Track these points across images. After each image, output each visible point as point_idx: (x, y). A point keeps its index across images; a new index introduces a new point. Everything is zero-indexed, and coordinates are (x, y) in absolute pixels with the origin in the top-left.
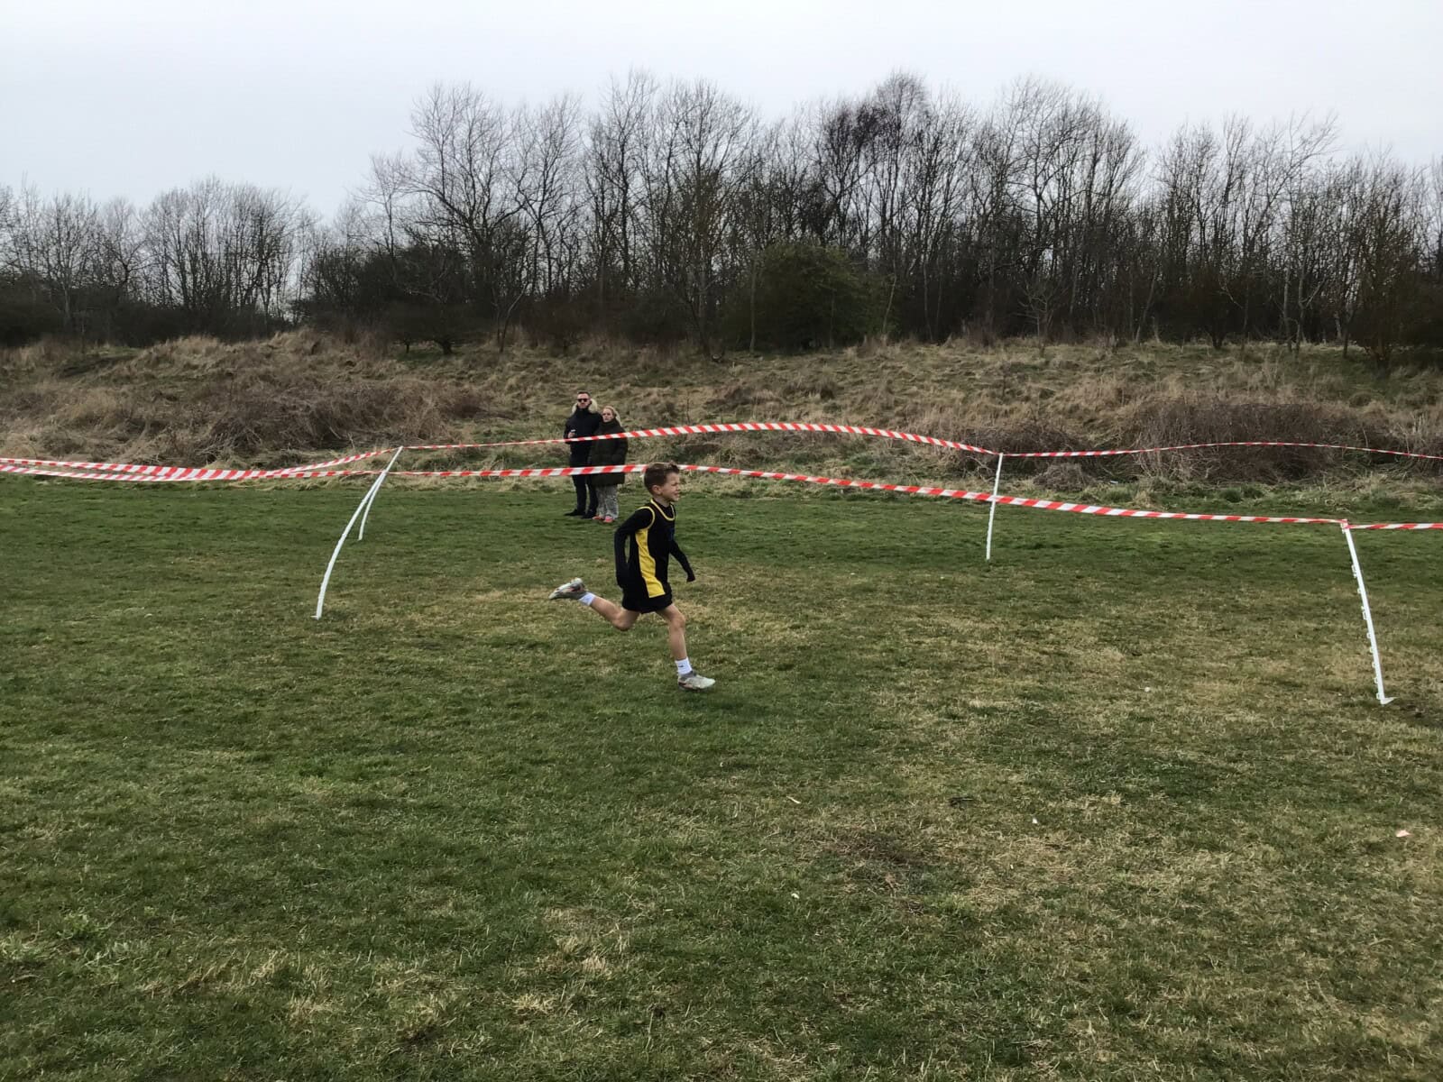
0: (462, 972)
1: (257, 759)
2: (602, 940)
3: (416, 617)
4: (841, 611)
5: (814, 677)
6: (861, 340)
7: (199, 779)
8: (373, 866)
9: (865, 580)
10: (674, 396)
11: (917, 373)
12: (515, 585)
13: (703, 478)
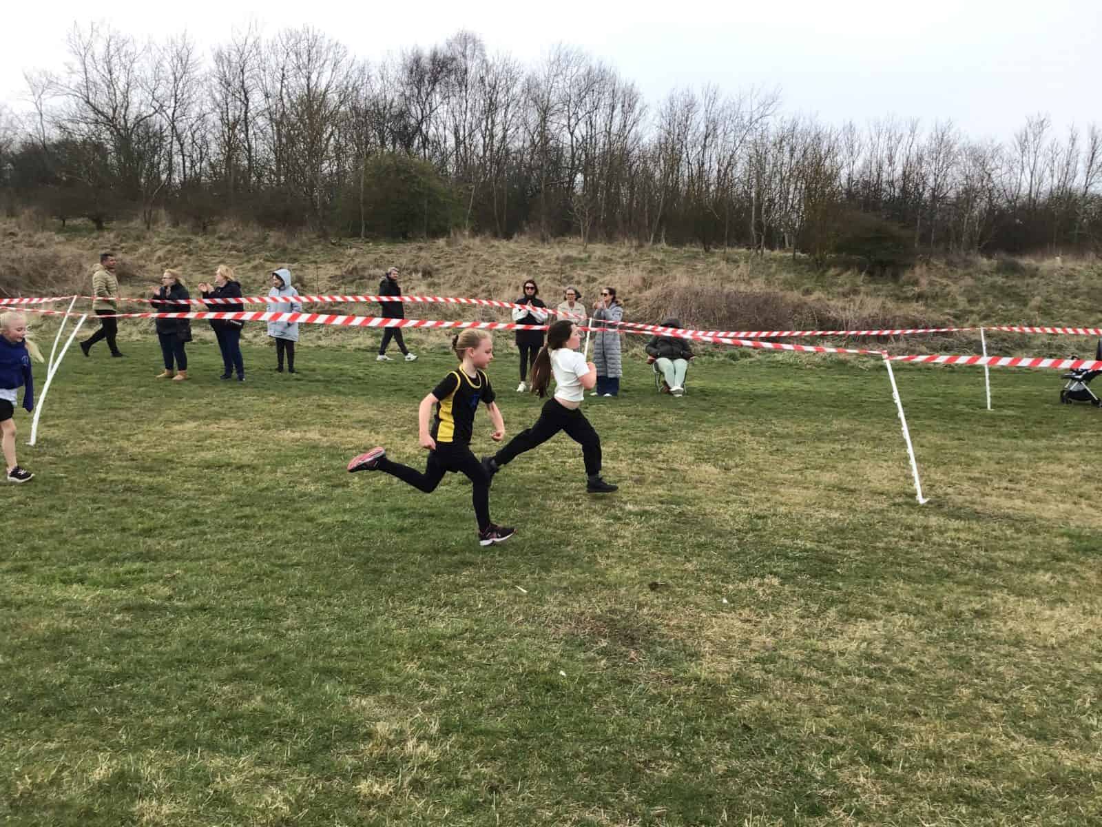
1: (14, 570)
3: (125, 444)
6: (449, 233)
10: (301, 270)
11: (494, 261)
12: (205, 418)
13: (335, 336)
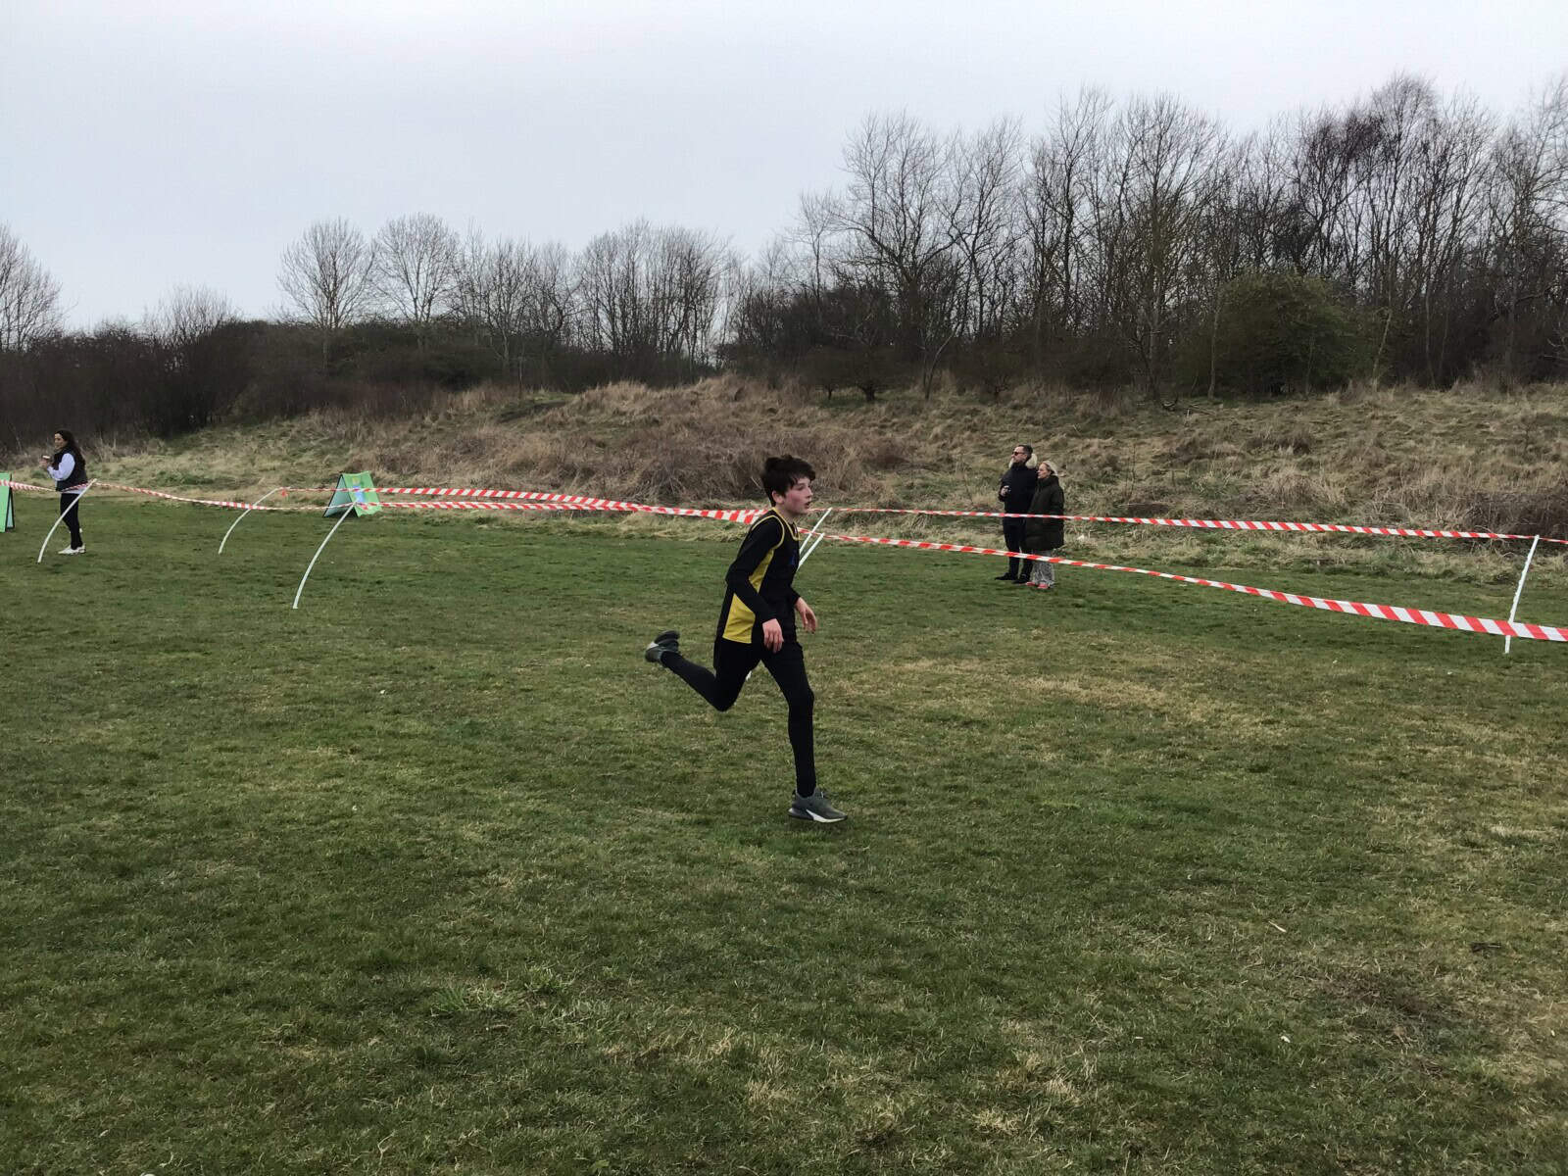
0: (920, 1075)
1: (698, 823)
2: (1066, 1062)
3: (845, 684)
4: (1323, 707)
5: (1294, 783)
6: (1345, 386)
7: (645, 839)
8: (818, 948)
9: (1353, 671)
10: (1116, 448)
11: (1415, 425)
12: (945, 655)
13: (1149, 542)
